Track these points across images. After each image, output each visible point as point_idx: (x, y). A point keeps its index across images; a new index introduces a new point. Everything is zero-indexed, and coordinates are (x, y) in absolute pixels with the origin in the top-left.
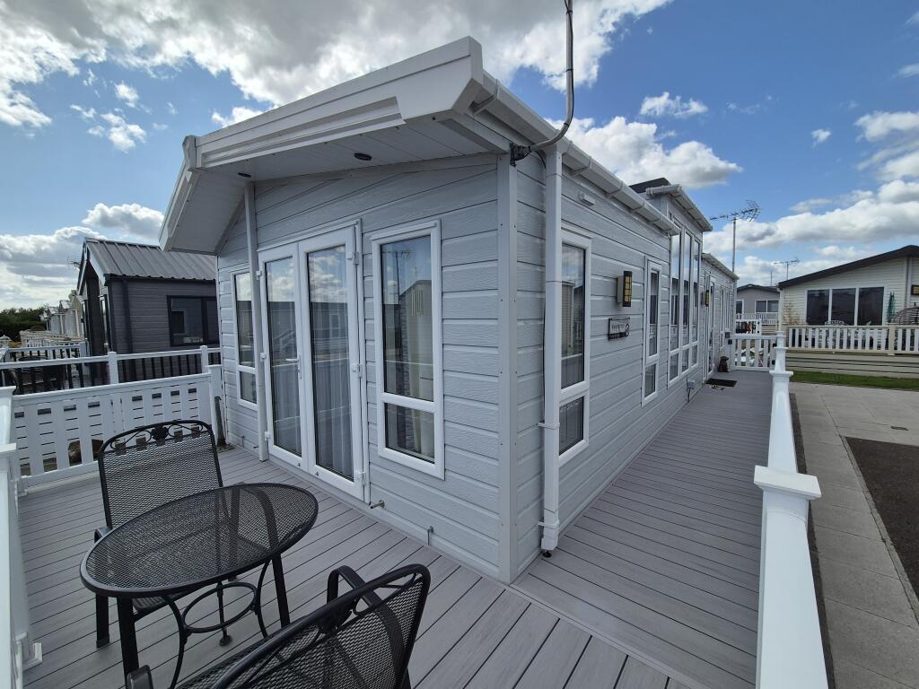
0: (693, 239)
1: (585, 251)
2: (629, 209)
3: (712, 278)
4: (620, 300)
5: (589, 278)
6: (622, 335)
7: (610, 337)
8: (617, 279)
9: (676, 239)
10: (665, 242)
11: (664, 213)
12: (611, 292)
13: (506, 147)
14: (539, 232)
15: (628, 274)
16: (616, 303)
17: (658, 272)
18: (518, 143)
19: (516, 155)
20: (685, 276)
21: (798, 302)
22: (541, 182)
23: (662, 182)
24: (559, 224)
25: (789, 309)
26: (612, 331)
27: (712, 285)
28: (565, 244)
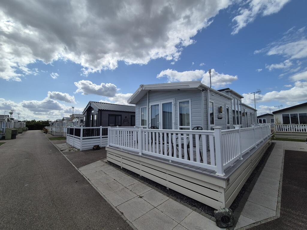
0: (238, 100)
1: (213, 103)
2: (221, 95)
3: (245, 110)
4: (220, 111)
5: (214, 111)
6: (221, 118)
7: (218, 118)
8: (219, 108)
9: (233, 101)
10: (230, 101)
11: (229, 95)
12: (218, 110)
13: (202, 89)
14: (206, 100)
15: (221, 107)
16: (219, 112)
17: (228, 107)
18: (203, 89)
19: (203, 90)
20: (237, 109)
21: (280, 118)
22: (206, 93)
23: (228, 89)
24: (209, 99)
25: (277, 120)
26: (219, 117)
27: (246, 112)
28: (210, 102)
